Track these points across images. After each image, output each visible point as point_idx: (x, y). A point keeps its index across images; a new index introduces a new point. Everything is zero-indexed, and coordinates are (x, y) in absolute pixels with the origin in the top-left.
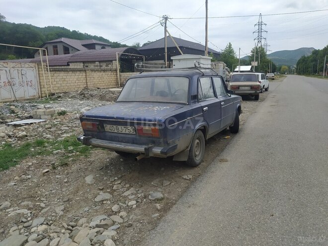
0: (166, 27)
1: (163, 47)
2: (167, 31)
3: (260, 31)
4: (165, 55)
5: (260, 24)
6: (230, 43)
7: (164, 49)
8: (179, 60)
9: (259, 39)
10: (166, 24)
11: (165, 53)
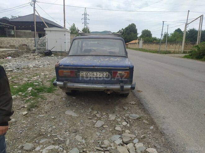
0: (34, 7)
1: (33, 21)
2: (35, 10)
3: (85, 19)
4: (34, 27)
5: (85, 14)
6: (74, 24)
7: (33, 22)
8: (50, 31)
9: (85, 23)
10: (34, 5)
11: (35, 25)
